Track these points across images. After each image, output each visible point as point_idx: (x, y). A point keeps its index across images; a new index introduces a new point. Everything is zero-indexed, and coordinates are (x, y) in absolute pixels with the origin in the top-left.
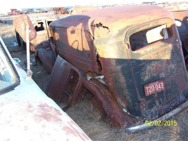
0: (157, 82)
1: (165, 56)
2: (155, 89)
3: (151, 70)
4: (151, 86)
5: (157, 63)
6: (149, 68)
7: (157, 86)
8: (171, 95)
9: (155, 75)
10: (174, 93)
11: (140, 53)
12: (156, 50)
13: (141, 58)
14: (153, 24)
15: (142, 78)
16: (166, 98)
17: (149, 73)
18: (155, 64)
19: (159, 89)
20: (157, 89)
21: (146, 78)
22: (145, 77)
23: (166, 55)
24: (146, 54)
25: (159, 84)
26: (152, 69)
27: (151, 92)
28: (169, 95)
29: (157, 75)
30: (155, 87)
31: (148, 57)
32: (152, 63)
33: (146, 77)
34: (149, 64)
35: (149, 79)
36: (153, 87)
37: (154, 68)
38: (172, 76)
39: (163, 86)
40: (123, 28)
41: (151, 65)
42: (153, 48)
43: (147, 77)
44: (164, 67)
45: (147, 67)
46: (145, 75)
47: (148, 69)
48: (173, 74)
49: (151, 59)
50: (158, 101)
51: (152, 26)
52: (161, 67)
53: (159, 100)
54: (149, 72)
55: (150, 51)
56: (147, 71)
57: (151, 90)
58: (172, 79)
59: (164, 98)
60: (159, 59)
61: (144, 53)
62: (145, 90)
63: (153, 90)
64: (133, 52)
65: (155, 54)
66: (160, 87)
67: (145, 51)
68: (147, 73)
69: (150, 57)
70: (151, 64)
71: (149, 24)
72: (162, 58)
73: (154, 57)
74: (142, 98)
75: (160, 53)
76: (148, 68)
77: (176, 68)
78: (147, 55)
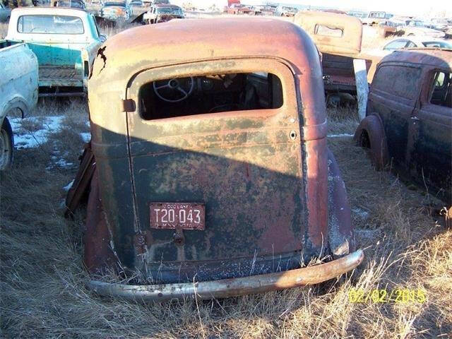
0: (185, 205)
1: (241, 152)
2: (177, 219)
3: (179, 173)
4: (168, 210)
5: (205, 162)
6: (177, 168)
7: (182, 213)
8: (229, 249)
9: (190, 187)
10: (239, 248)
11: (162, 127)
12: (209, 130)
13: (160, 141)
14: (215, 68)
15: (151, 185)
16: (210, 251)
17: (175, 180)
18: (198, 163)
19: (188, 222)
20: (182, 220)
21: (164, 188)
22: (159, 185)
23: (246, 150)
24: (178, 133)
25: (191, 211)
26: (185, 171)
27: (165, 223)
28: (221, 246)
29: (196, 190)
30: (178, 214)
31: (180, 141)
32: (189, 158)
33: (162, 186)
34: (178, 158)
35: (169, 192)
36: (171, 212)
37: (193, 172)
38: (248, 205)
39: (199, 219)
40: (132, 65)
41: (185, 161)
42: (200, 124)
43: (167, 187)
44: (227, 176)
45: (171, 164)
46: (162, 180)
47: (172, 169)
48: (253, 200)
49: (187, 148)
50: (185, 249)
51: (212, 70)
52: (218, 174)
53: (189, 248)
54: (174, 177)
55: (191, 127)
56: (168, 171)
57: (166, 218)
58: (246, 212)
59: (204, 249)
60: (215, 153)
61: (172, 130)
62: (151, 214)
63: (171, 220)
64: (144, 122)
65: (202, 137)
66: (191, 219)
67: (176, 126)
68: (168, 177)
69: (186, 143)
70: (186, 159)
71: (204, 66)
72: (228, 155)
73: (198, 144)
74: (145, 230)
75: (220, 140)
76: (174, 165)
77: (268, 189)
78: (176, 136)
